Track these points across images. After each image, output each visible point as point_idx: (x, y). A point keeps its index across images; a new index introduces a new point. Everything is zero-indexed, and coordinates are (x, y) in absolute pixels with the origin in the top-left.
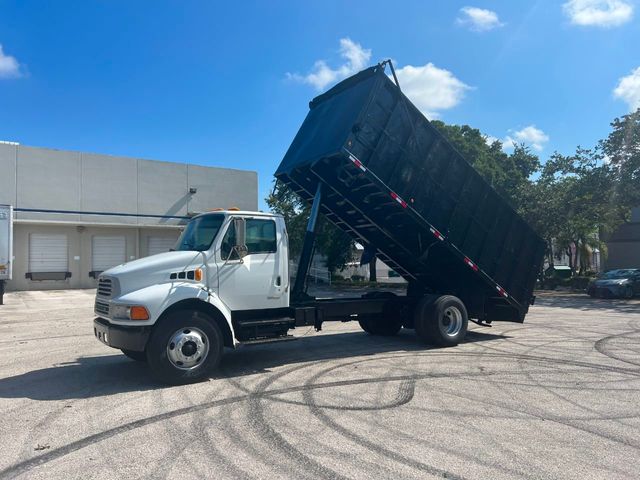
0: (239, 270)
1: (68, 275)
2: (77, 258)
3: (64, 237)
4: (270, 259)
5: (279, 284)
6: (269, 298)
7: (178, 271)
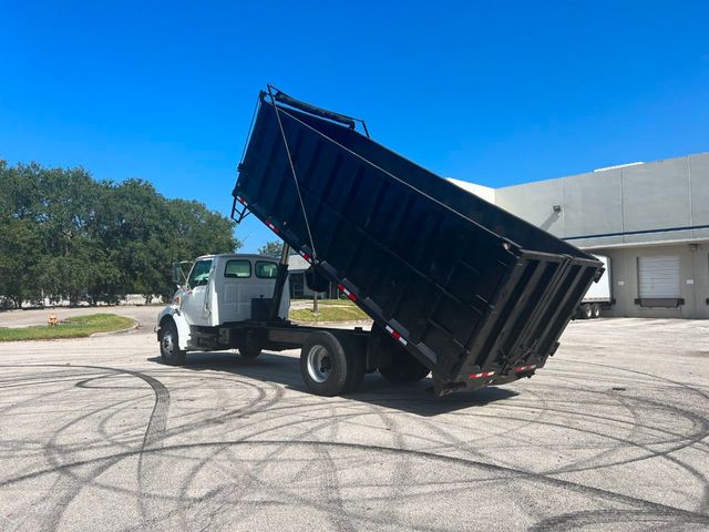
0: (191, 297)
1: (681, 302)
2: (690, 282)
3: (677, 258)
4: (204, 289)
5: (207, 308)
6: (203, 318)
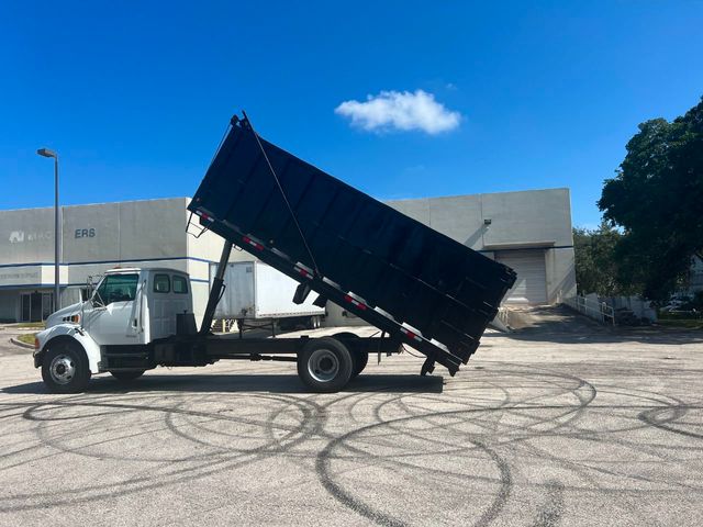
0: (104, 314)
4: (129, 305)
5: (136, 325)
6: (128, 336)
7: (67, 316)
